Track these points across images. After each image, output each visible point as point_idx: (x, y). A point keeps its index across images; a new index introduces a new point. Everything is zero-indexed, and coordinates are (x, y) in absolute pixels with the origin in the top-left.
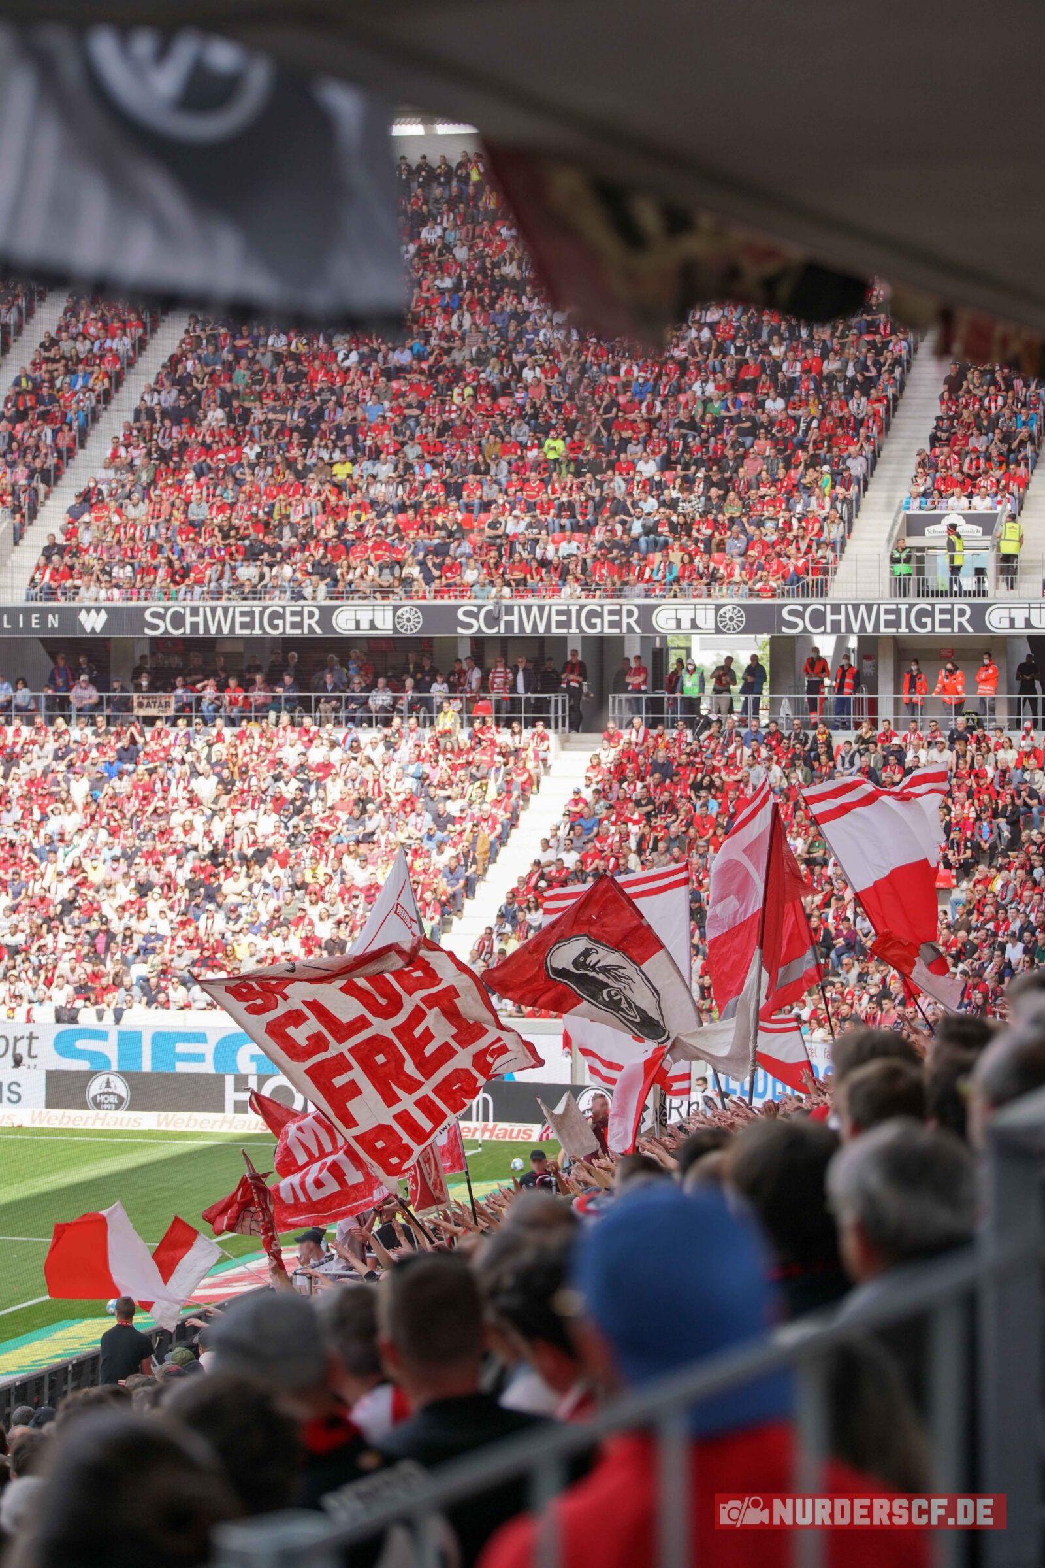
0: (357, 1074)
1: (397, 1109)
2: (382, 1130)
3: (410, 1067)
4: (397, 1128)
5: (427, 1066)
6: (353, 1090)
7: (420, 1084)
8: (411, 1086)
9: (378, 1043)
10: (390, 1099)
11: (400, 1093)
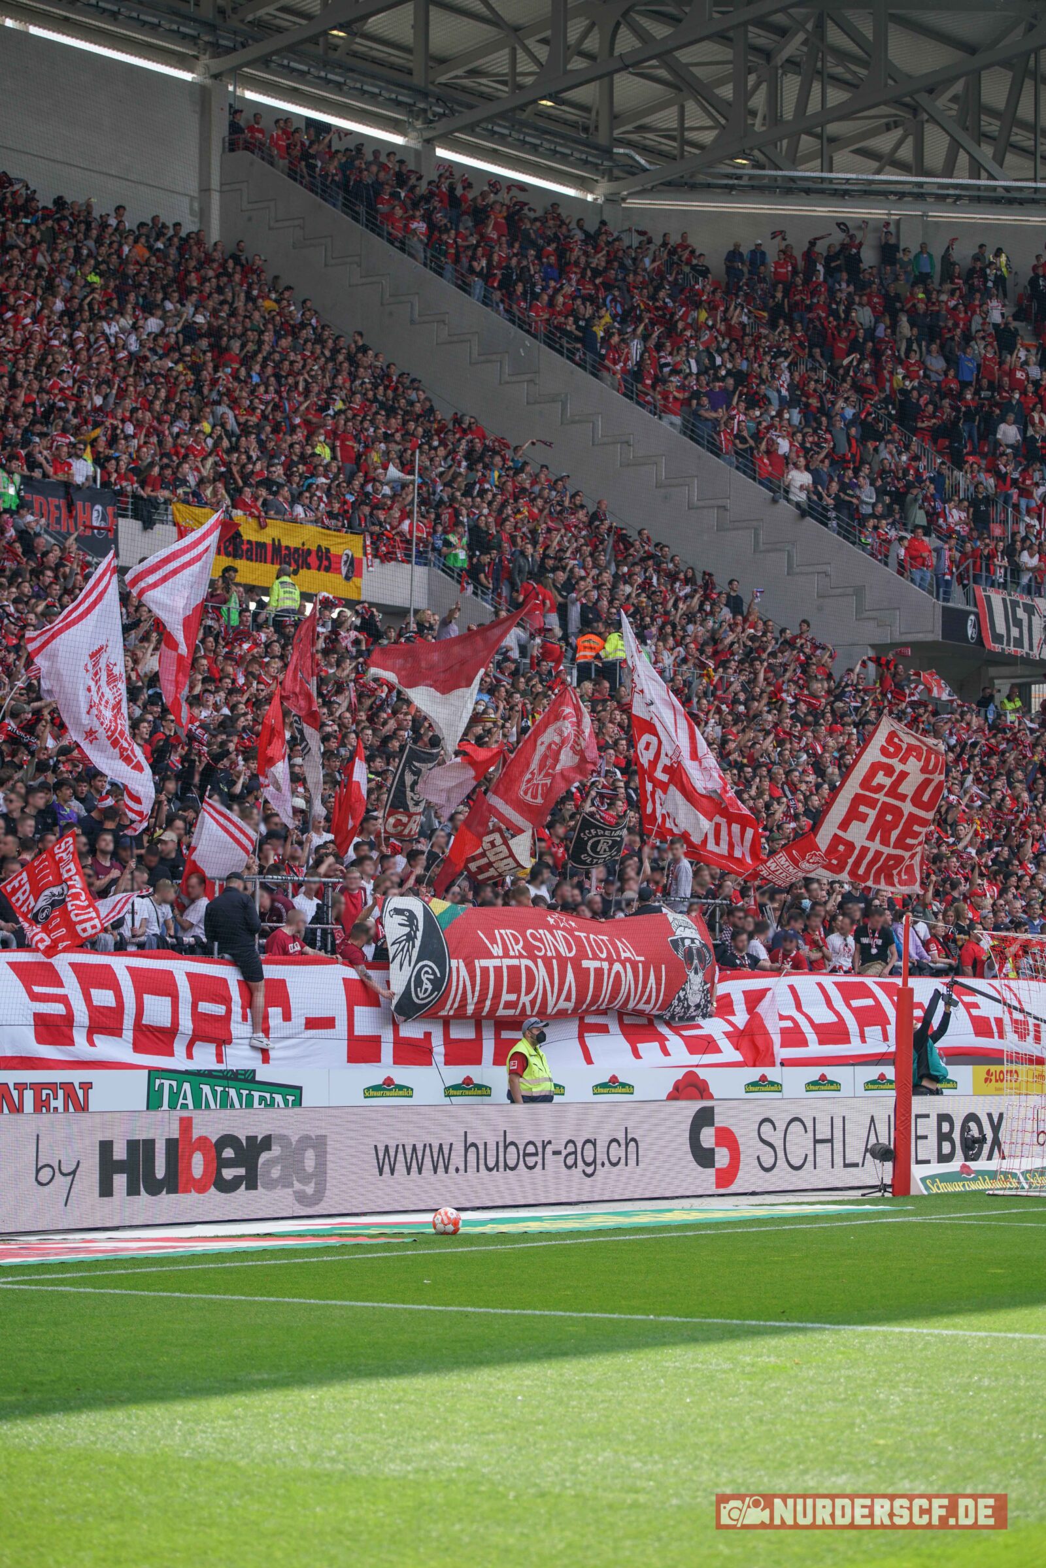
0: (872, 814)
1: (868, 844)
2: (850, 846)
3: (894, 834)
4: (856, 852)
5: (900, 844)
6: (863, 818)
7: (888, 845)
8: (885, 842)
9: (898, 812)
10: (871, 837)
11: (878, 838)
